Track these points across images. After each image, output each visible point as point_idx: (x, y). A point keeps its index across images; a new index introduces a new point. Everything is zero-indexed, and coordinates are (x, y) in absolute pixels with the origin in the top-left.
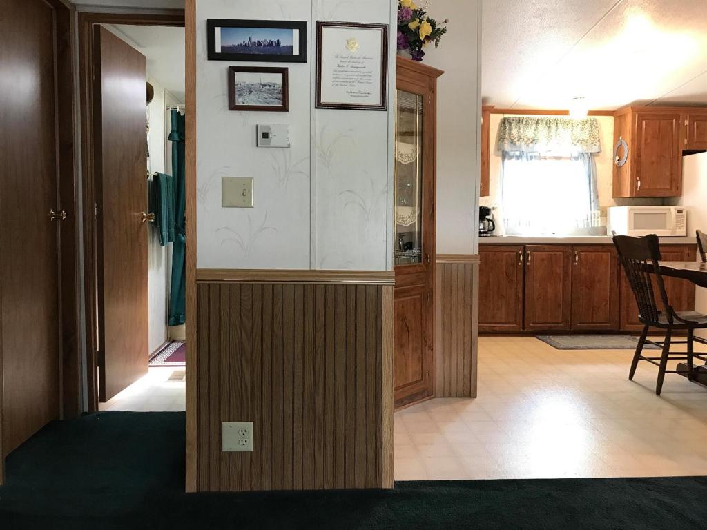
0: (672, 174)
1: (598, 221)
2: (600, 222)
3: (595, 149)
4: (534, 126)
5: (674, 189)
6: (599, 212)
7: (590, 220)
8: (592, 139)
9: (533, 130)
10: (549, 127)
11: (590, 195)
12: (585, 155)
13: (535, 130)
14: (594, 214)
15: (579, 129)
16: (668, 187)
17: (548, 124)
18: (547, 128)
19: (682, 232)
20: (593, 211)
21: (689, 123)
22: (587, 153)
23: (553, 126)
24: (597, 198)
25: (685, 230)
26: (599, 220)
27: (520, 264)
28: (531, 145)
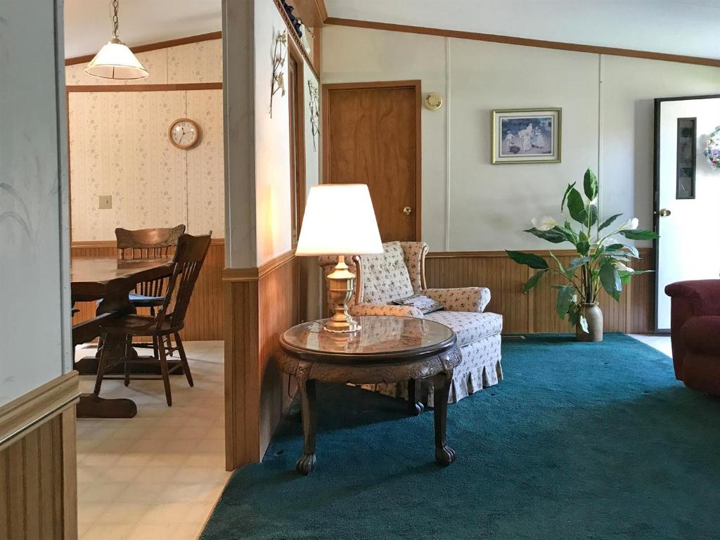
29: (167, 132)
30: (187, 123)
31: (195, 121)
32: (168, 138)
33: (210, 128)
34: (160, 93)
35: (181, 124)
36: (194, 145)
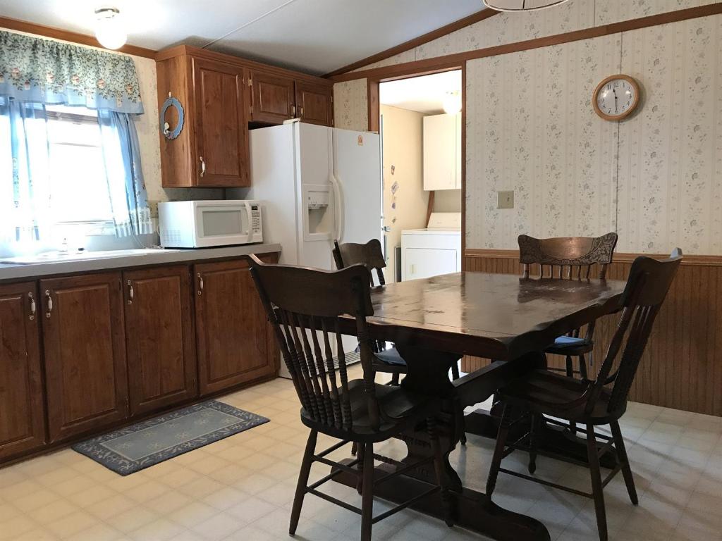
0: (239, 154)
1: (148, 225)
2: (150, 226)
3: (134, 109)
4: (29, 52)
5: (244, 175)
6: (148, 210)
7: (135, 224)
8: (129, 91)
9: (27, 60)
10: (58, 60)
11: (134, 183)
12: (121, 117)
13: (32, 61)
14: (142, 213)
15: (107, 73)
16: (237, 173)
17: (55, 53)
18: (53, 61)
19: (257, 237)
20: (139, 210)
21: (254, 84)
22: (124, 114)
23: (64, 59)
24: (144, 187)
25: (261, 234)
26: (150, 222)
27: (31, 318)
28: (27, 88)
29: (591, 99)
30: (621, 82)
31: (635, 77)
32: (591, 107)
33: (659, 85)
34: (582, 43)
35: (612, 84)
36: (630, 114)
